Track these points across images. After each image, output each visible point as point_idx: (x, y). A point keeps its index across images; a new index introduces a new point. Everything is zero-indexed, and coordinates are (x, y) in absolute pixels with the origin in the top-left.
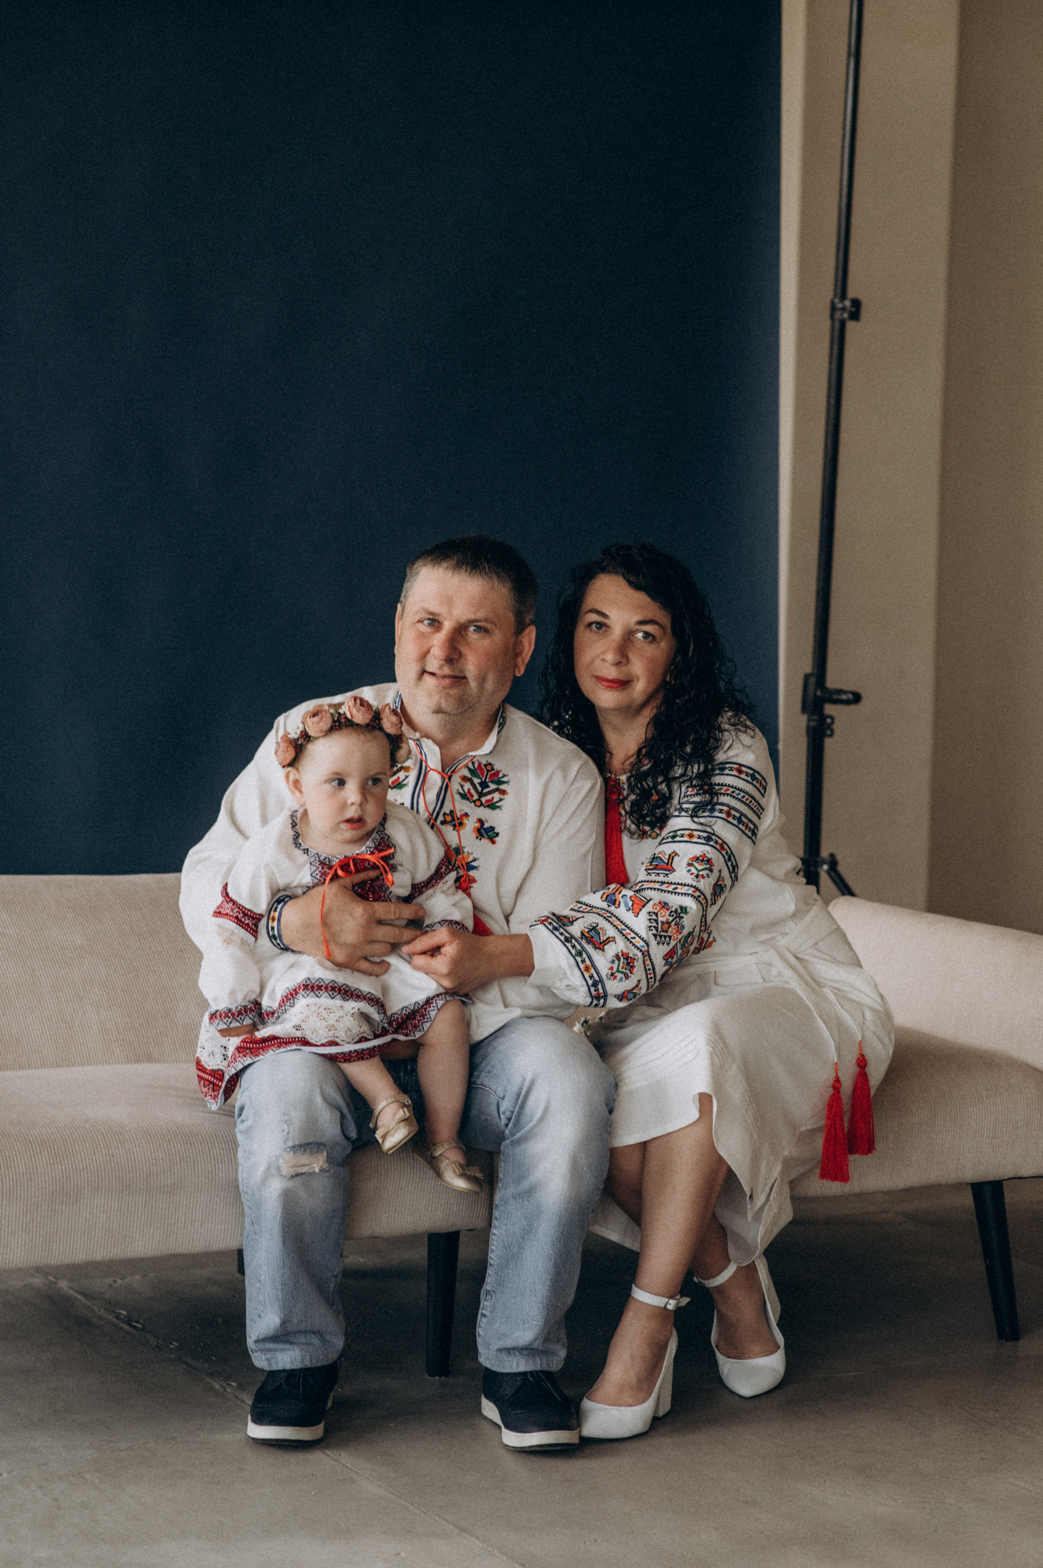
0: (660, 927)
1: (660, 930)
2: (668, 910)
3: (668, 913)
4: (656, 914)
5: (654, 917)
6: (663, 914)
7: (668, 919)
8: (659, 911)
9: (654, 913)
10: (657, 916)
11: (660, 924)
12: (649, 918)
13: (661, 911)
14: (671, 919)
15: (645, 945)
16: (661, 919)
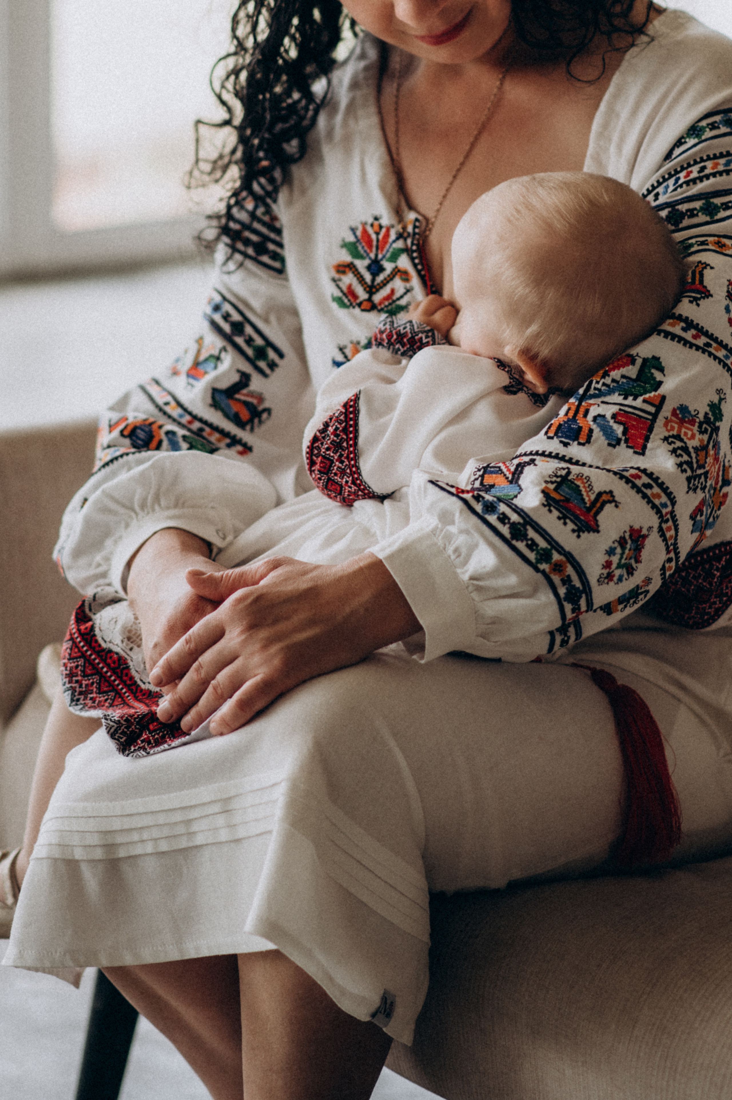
0: (694, 460)
1: (695, 466)
2: (692, 422)
3: (696, 428)
4: (678, 437)
5: (678, 444)
6: (690, 433)
7: (701, 441)
8: (679, 430)
9: (673, 436)
10: (682, 440)
11: (693, 455)
12: (671, 448)
13: (683, 430)
14: (706, 437)
15: (669, 503)
16: (692, 443)
